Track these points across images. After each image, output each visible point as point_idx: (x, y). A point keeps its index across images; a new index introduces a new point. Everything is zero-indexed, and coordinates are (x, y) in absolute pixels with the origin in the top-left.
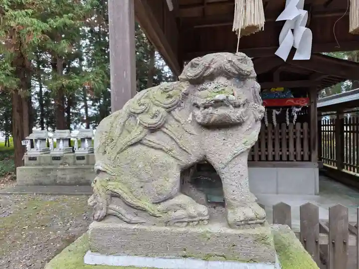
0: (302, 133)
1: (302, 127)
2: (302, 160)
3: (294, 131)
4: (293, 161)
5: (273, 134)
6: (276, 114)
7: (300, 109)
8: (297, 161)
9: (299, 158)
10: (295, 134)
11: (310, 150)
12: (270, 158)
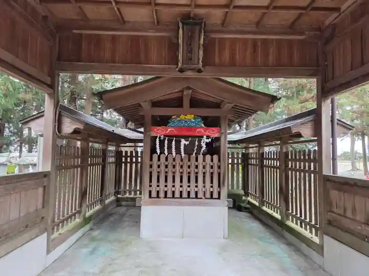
0: (212, 167)
1: (212, 161)
2: (212, 197)
3: (204, 164)
4: (201, 198)
5: (182, 167)
6: (185, 144)
7: (210, 140)
8: (206, 198)
9: (208, 195)
10: (204, 167)
11: (219, 186)
12: (177, 195)
